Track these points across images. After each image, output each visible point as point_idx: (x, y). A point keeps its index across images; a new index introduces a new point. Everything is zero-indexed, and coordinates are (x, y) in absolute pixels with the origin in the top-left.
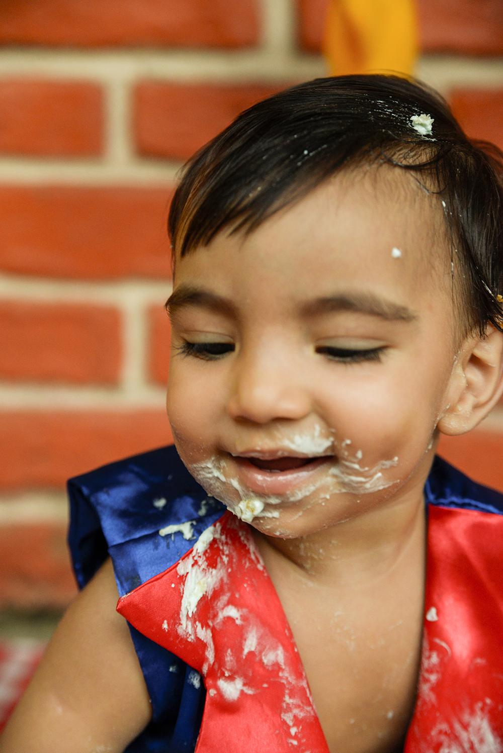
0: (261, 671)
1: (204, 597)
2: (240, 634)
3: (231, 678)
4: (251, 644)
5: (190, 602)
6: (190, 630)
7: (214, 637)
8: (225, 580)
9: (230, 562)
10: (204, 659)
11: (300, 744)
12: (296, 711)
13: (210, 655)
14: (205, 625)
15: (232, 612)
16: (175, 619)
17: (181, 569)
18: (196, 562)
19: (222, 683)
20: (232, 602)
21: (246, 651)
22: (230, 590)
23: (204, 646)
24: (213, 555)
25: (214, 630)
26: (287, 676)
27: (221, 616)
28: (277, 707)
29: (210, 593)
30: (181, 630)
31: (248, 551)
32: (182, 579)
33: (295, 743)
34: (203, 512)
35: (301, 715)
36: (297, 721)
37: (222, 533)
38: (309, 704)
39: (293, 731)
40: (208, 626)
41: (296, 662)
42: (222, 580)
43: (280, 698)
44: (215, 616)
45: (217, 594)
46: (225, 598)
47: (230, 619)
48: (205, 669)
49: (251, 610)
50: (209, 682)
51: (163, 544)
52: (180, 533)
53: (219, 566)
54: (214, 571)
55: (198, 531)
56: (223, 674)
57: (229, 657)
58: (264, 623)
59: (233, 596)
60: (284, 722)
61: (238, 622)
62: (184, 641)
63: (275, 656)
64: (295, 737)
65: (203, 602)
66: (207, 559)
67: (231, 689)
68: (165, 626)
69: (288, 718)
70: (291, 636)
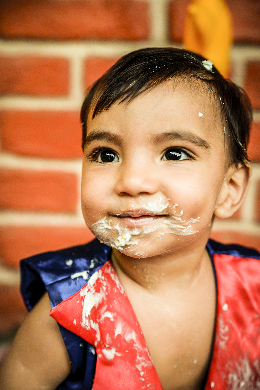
0: (124, 344)
1: (94, 307)
2: (113, 325)
3: (109, 348)
4: (118, 330)
5: (87, 311)
6: (87, 324)
7: (100, 328)
8: (105, 299)
9: (107, 289)
10: (95, 339)
11: (146, 380)
12: (143, 364)
13: (98, 336)
14: (95, 321)
15: (109, 315)
16: (80, 319)
17: (82, 293)
18: (89, 290)
19: (105, 351)
20: (108, 309)
21: (116, 334)
22: (107, 303)
23: (95, 332)
24: (98, 287)
25: (99, 324)
26: (137, 346)
27: (103, 317)
28: (133, 362)
29: (97, 305)
30: (83, 324)
31: (115, 284)
32: (83, 298)
33: (143, 379)
34: (92, 266)
35: (145, 365)
36: (144, 369)
37: (102, 275)
38: (149, 360)
39: (142, 374)
40: (96, 322)
41: (142, 339)
42: (103, 299)
43: (135, 357)
44: (100, 317)
45: (100, 306)
46: (105, 308)
47: (107, 319)
48: (96, 344)
49: (118, 313)
50: (98, 350)
51: (73, 282)
52: (81, 277)
53: (101, 291)
54: (99, 294)
55: (90, 275)
56: (105, 346)
57: (108, 338)
58: (125, 320)
59: (109, 306)
60: (137, 370)
61: (112, 320)
62: (85, 330)
63: (131, 336)
64: (143, 377)
65: (94, 310)
66: (95, 288)
67: (110, 354)
68: (75, 322)
69: (139, 367)
70: (139, 326)
